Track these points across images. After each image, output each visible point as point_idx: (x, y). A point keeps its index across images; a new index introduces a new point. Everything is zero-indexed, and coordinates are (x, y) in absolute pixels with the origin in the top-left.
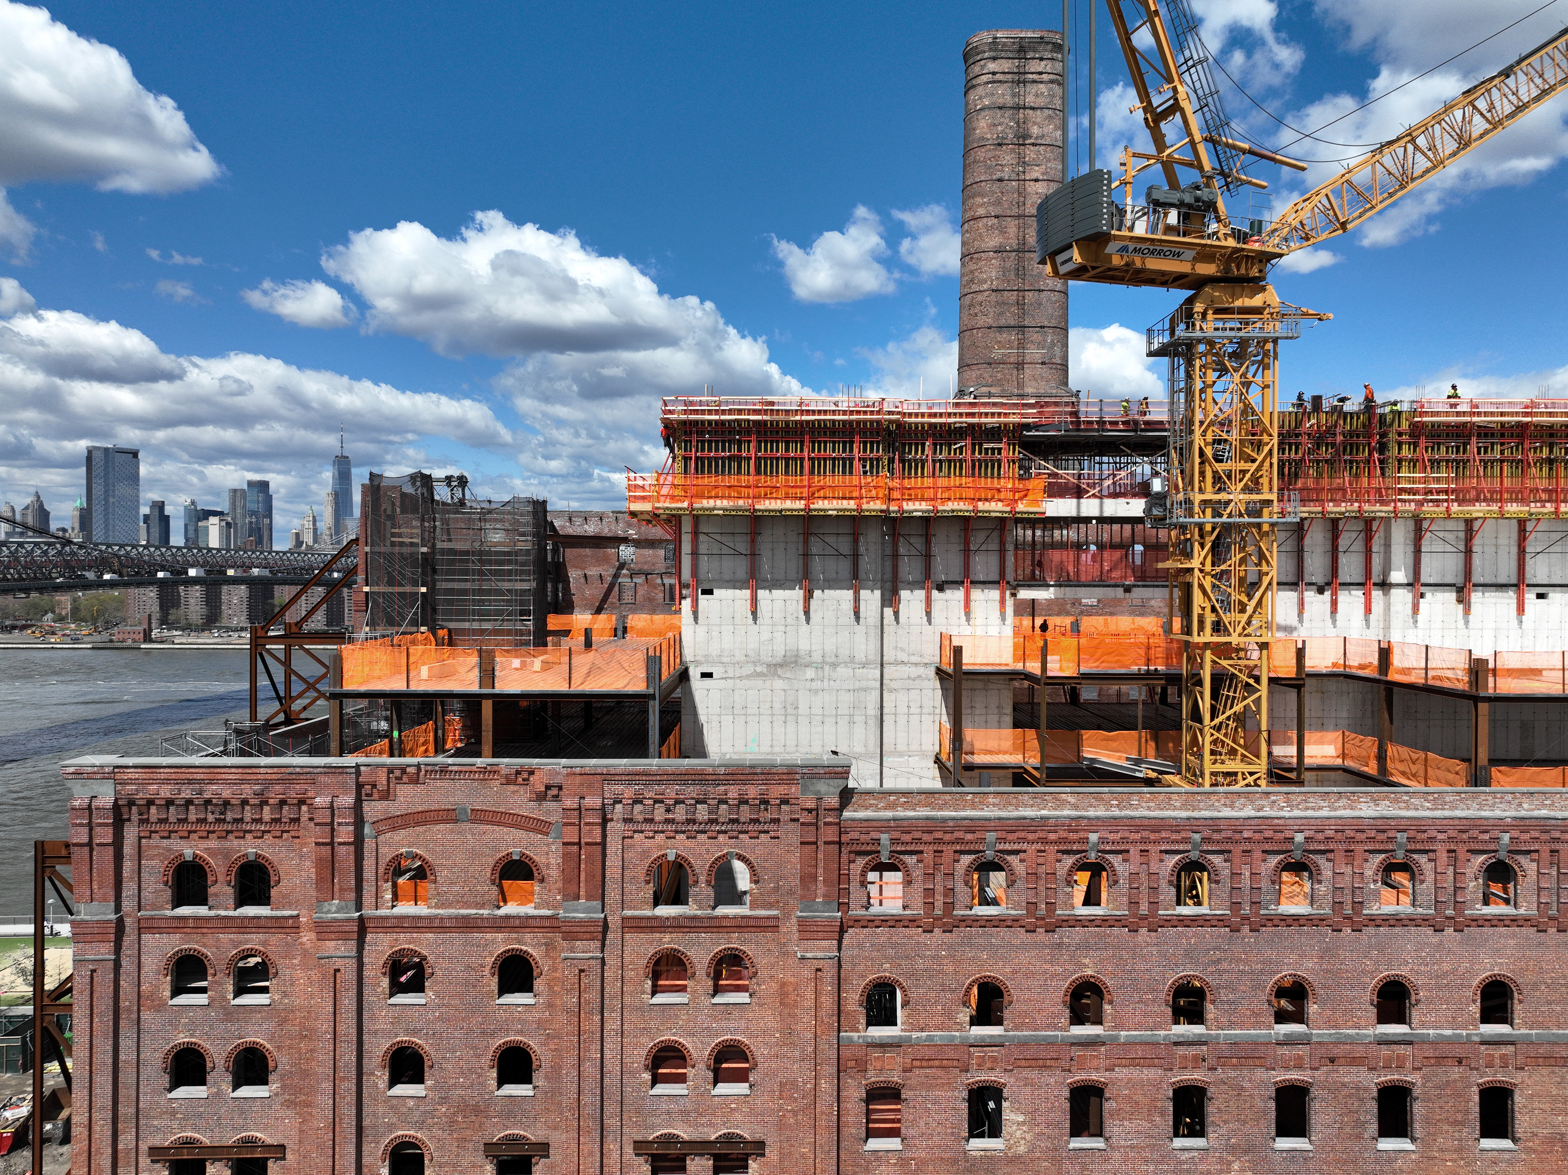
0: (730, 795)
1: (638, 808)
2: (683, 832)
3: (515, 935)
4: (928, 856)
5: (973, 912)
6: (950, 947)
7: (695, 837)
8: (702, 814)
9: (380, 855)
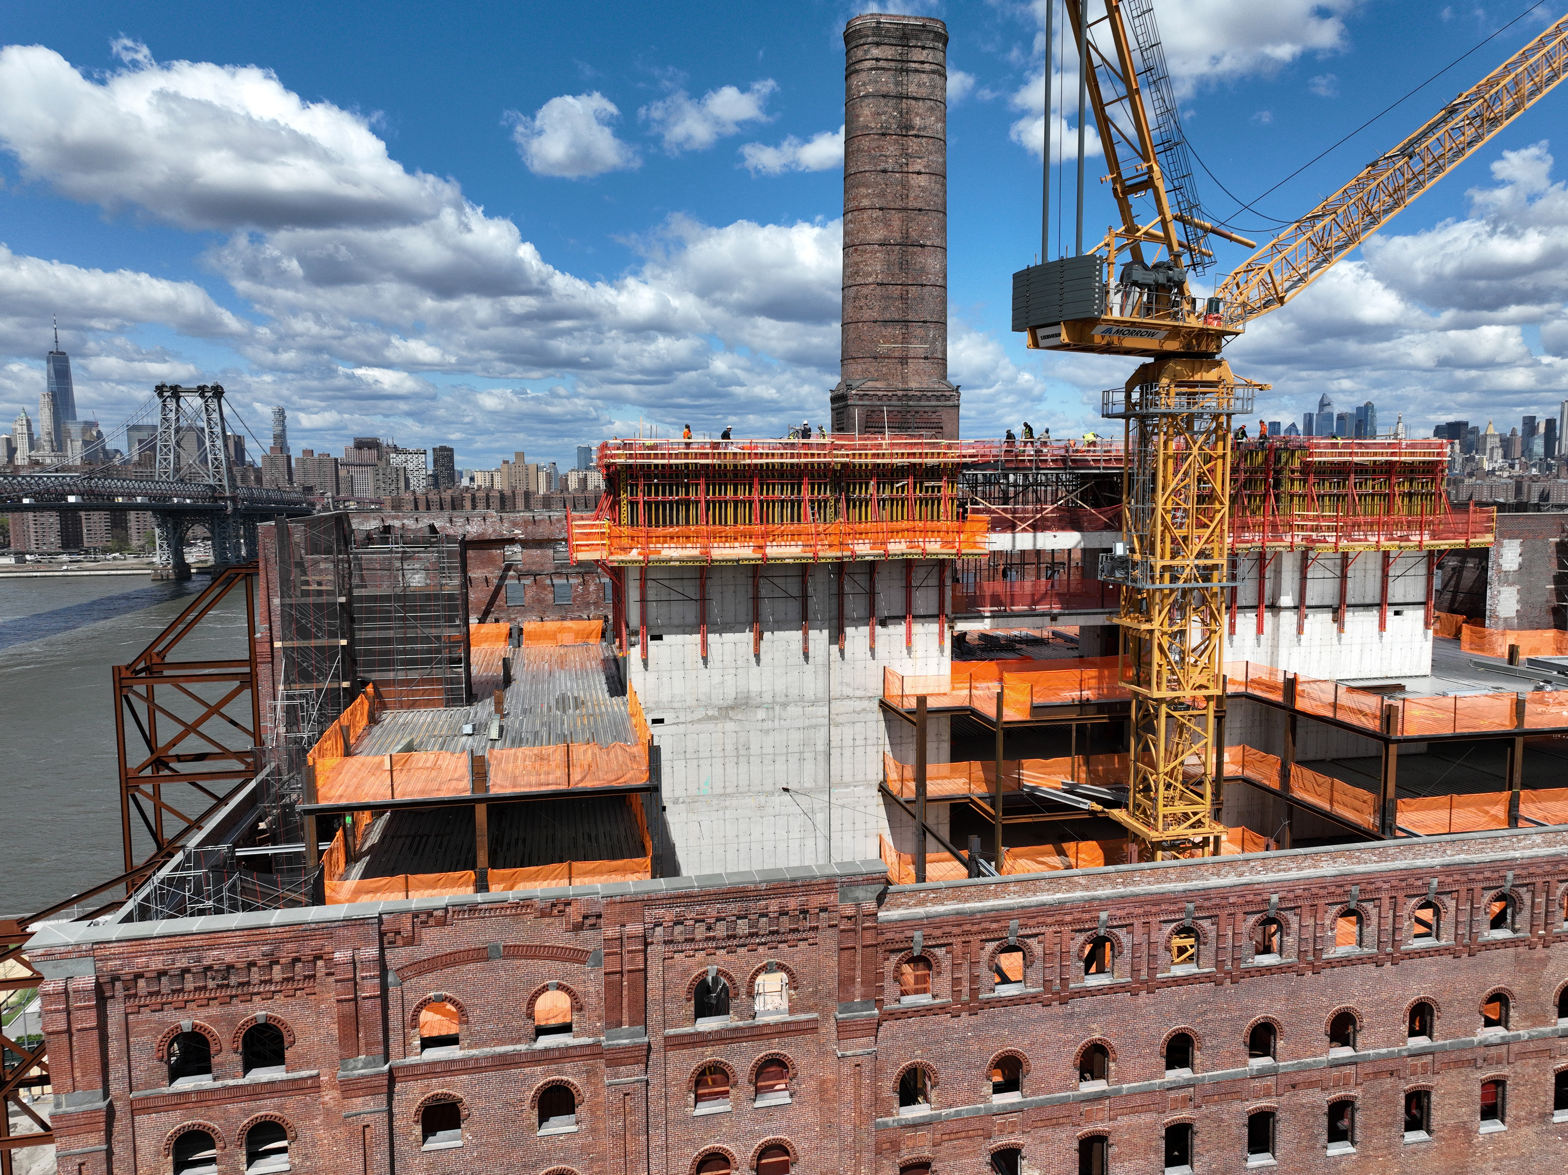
0: (771, 909)
1: (679, 929)
2: (723, 948)
3: (554, 1067)
4: (958, 948)
5: (996, 994)
6: (975, 1028)
8: (743, 927)
9: (406, 1002)
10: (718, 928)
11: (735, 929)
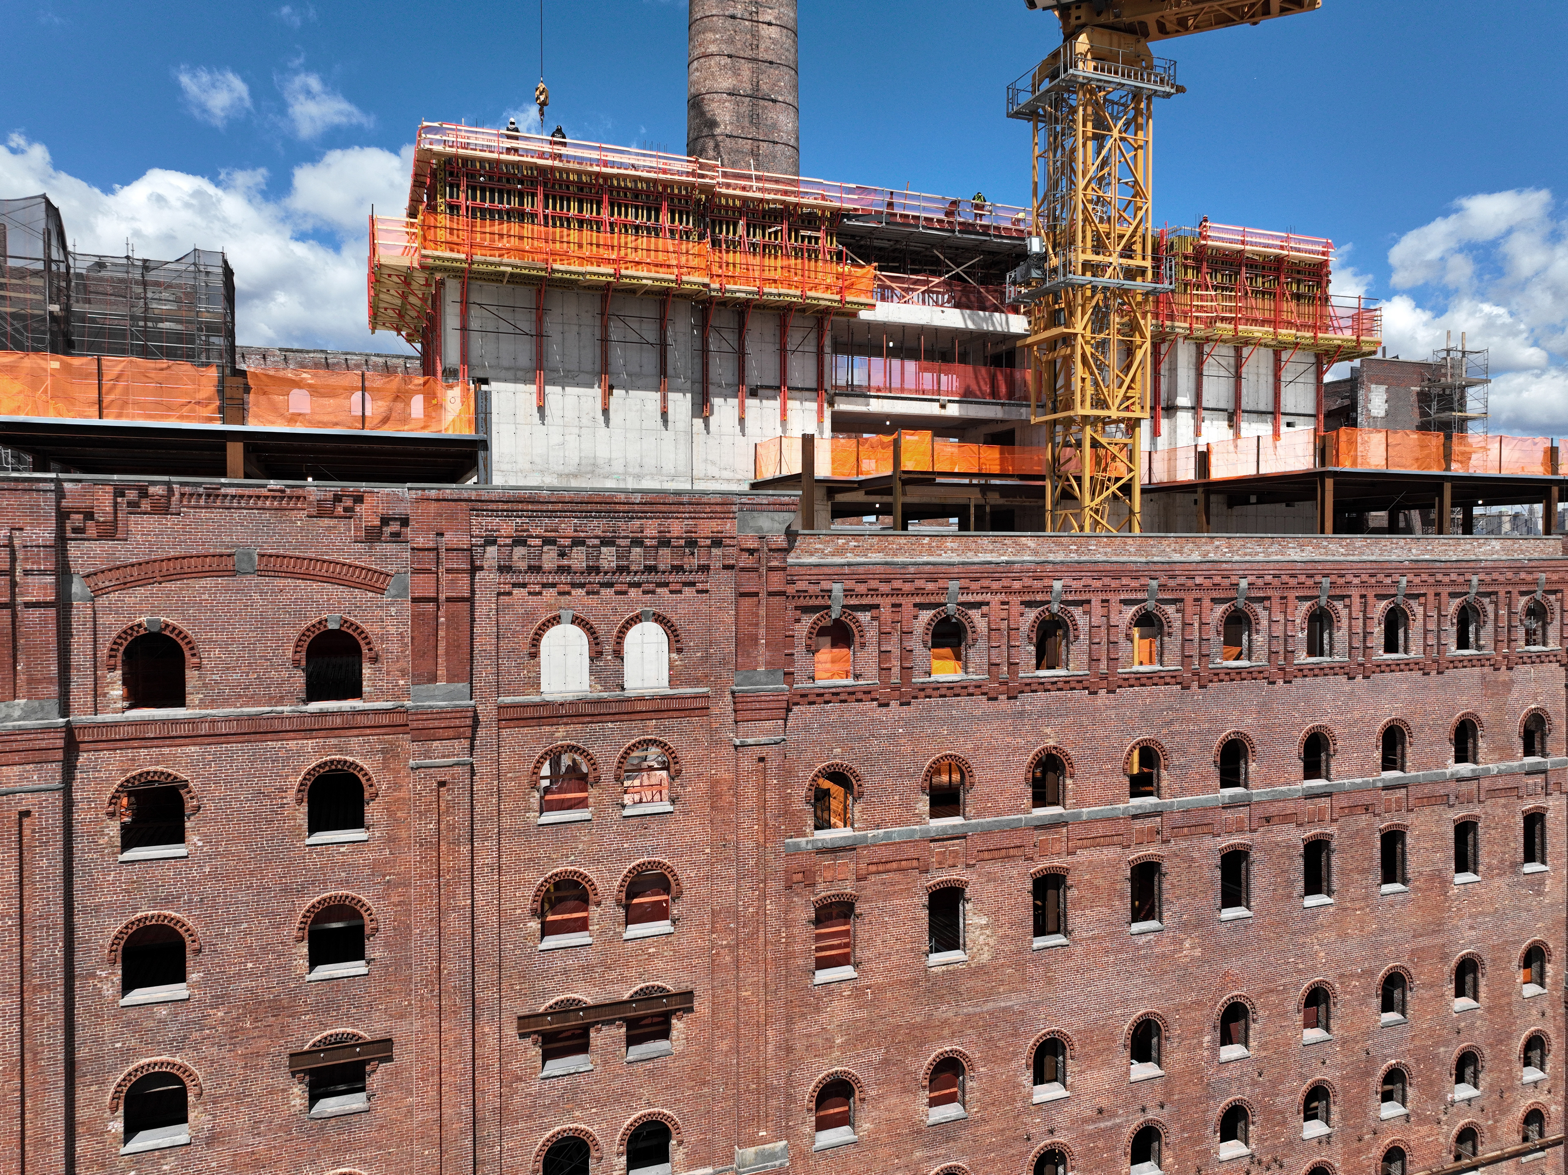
0: (648, 533)
1: (519, 551)
2: (582, 585)
3: (334, 741)
4: (886, 612)
5: (932, 679)
6: (907, 723)
7: (597, 593)
8: (608, 557)
9: (100, 628)
10: (573, 555)
11: (598, 558)
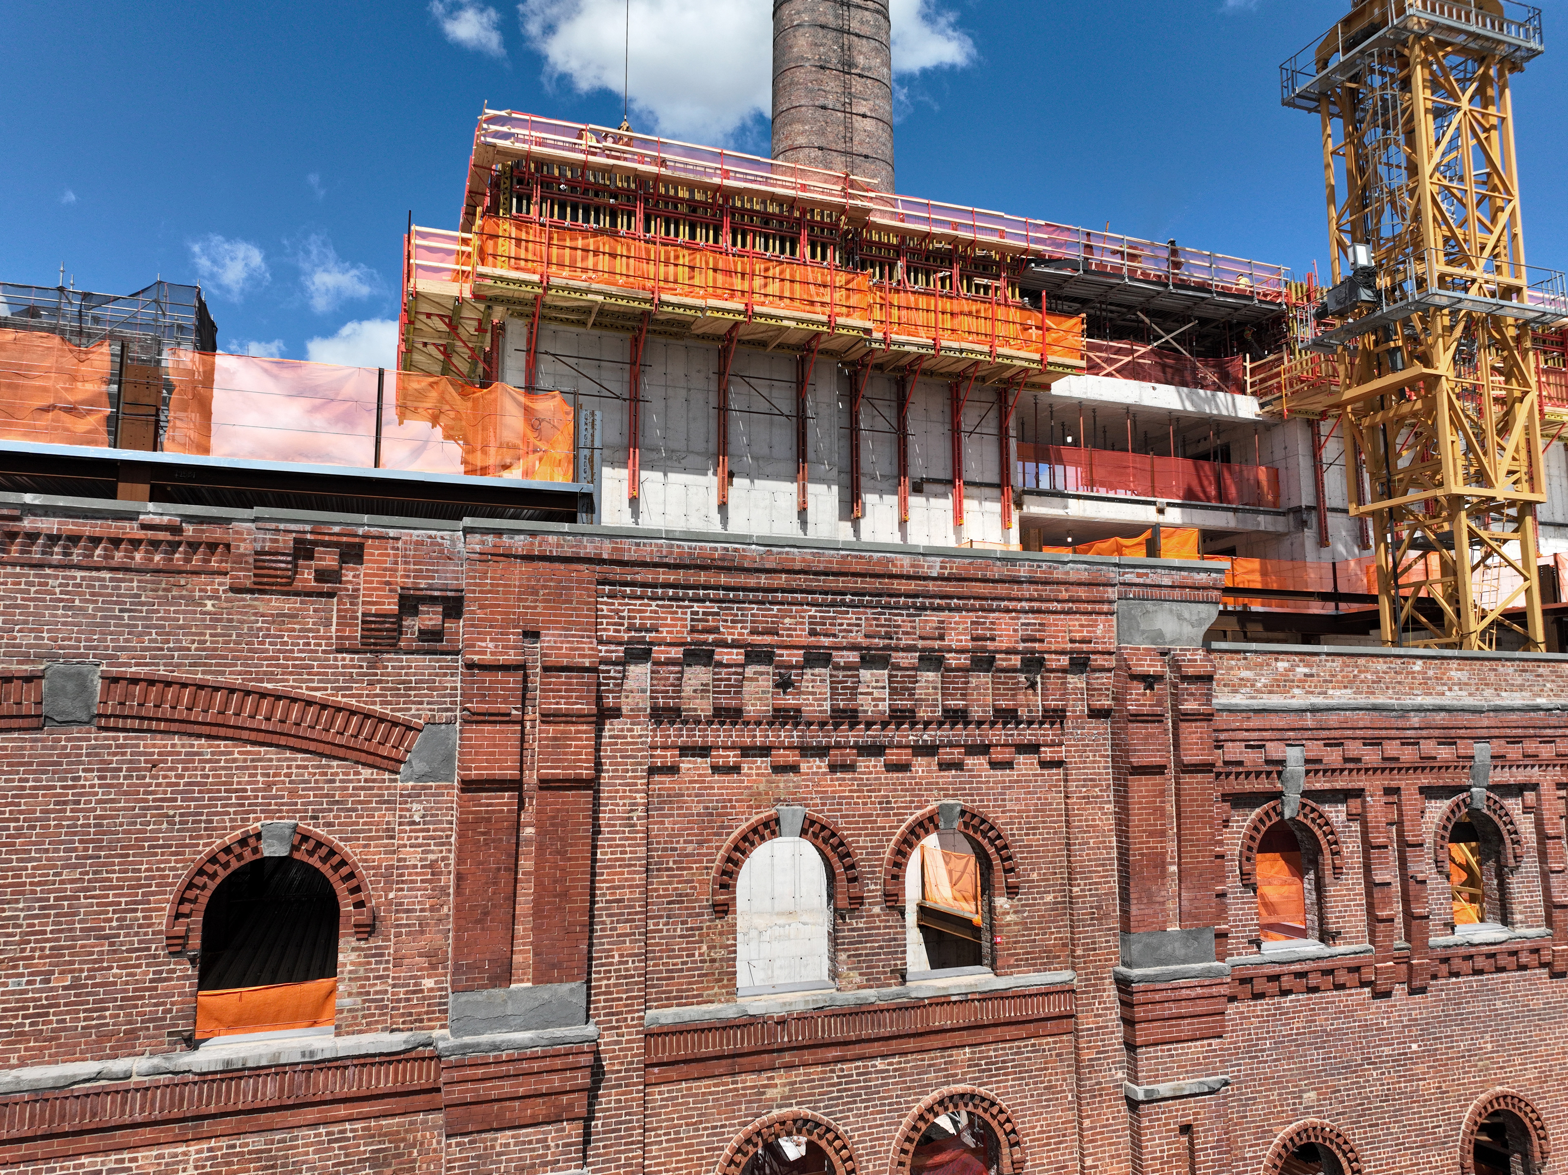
1: (696, 676)
2: (821, 751)
5: (1457, 938)
6: (1424, 1030)
10: (806, 685)
11: (854, 692)
